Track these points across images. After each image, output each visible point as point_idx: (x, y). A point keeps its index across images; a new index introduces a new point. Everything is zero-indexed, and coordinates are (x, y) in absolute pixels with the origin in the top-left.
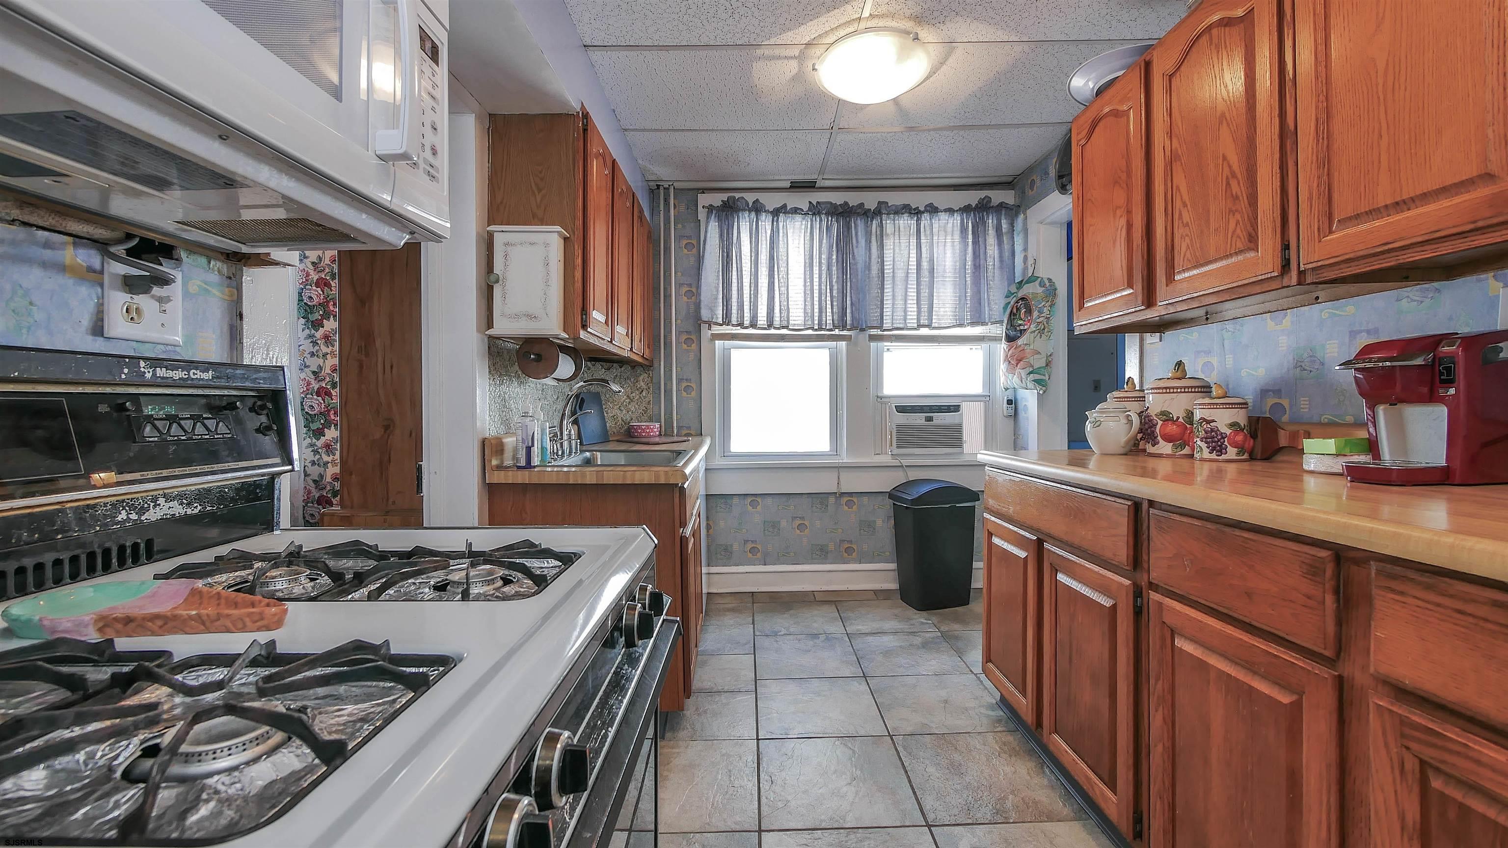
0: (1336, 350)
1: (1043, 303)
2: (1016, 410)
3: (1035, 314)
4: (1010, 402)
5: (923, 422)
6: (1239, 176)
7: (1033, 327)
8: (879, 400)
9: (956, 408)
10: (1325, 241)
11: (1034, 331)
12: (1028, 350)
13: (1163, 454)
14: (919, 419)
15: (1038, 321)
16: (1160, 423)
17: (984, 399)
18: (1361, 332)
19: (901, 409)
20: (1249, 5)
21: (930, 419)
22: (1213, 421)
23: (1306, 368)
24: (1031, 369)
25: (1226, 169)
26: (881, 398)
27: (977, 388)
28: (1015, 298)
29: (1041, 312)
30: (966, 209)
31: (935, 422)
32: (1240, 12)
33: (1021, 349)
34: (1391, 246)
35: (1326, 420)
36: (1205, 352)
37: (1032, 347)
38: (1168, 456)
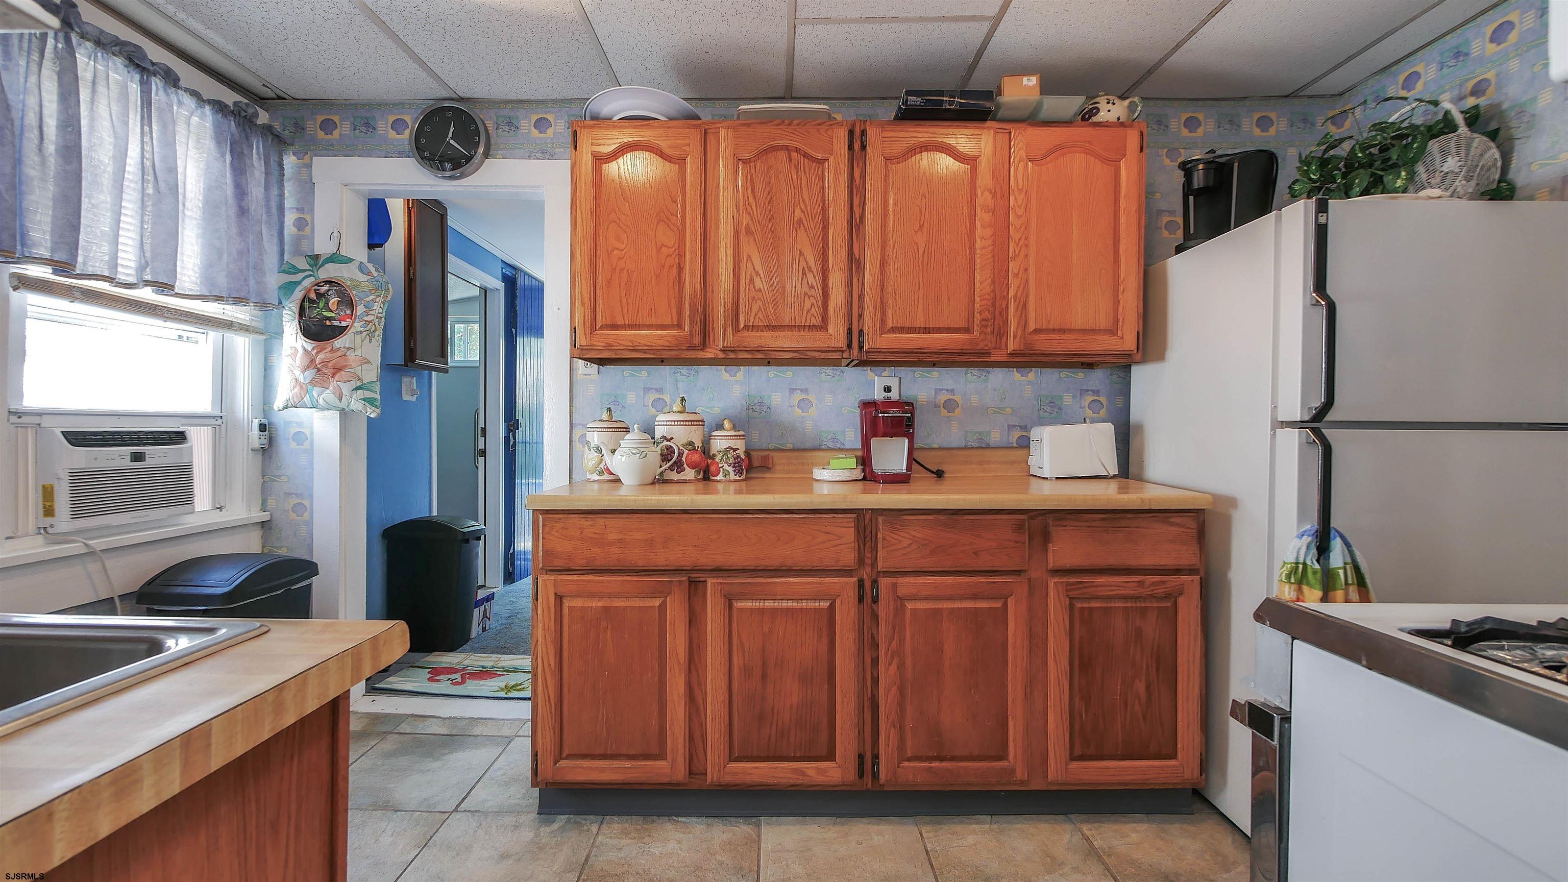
0: (780, 400)
1: (372, 297)
2: (271, 440)
3: (360, 309)
4: (262, 427)
5: (127, 463)
6: (815, 271)
7: (358, 326)
8: (14, 419)
9: (179, 437)
10: (884, 337)
11: (361, 332)
12: (352, 357)
13: (686, 480)
14: (118, 457)
15: (366, 318)
16: (686, 452)
17: (213, 421)
18: (796, 389)
19: (77, 439)
20: (826, 156)
21: (138, 457)
22: (738, 449)
23: (756, 410)
24: (359, 384)
25: (803, 264)
26: (19, 414)
27: (203, 404)
28: (312, 279)
29: (368, 308)
30: (219, 107)
31: (149, 462)
32: (820, 156)
33: (339, 354)
34: (922, 351)
35: (773, 447)
36: (656, 390)
37: (358, 353)
38: (690, 481)
